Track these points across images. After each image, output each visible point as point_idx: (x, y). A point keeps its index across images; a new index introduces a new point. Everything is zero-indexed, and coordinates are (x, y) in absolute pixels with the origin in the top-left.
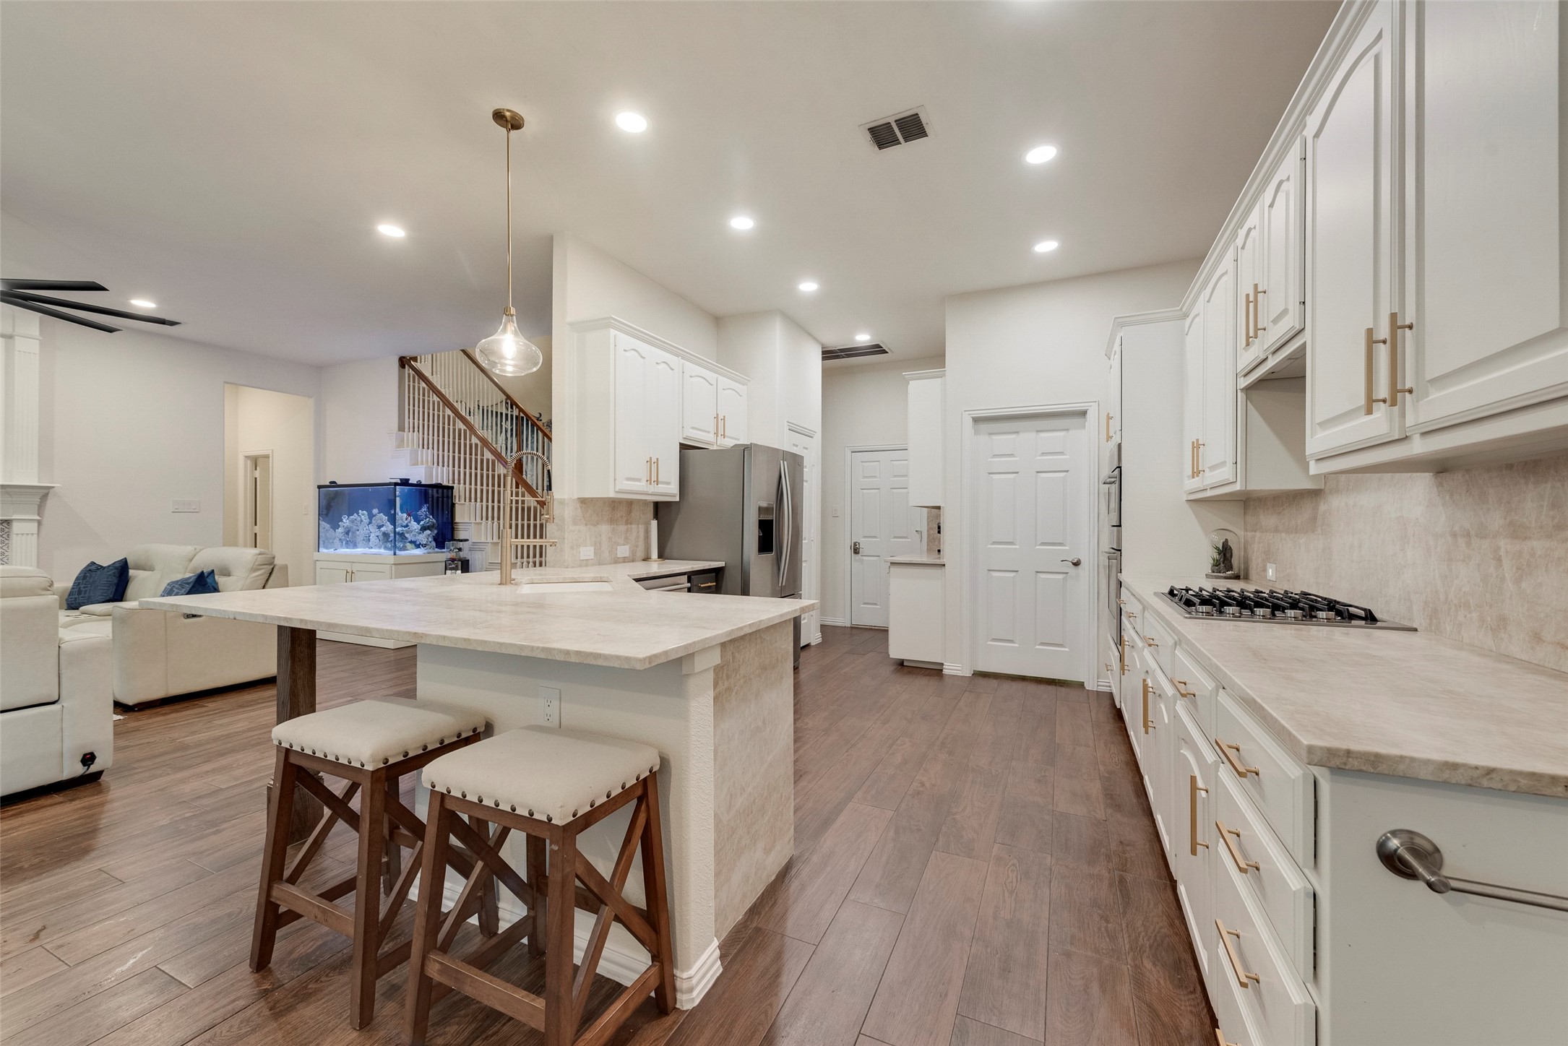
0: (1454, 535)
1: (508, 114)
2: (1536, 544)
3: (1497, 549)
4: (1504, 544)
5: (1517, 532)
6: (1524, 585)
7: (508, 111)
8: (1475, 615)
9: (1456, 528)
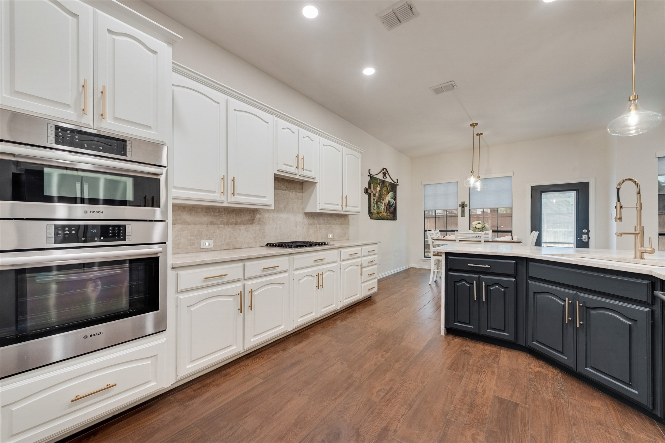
0: (309, 224)
2: (322, 225)
3: (317, 226)
4: (318, 226)
5: (319, 224)
6: (320, 231)
8: (313, 237)
9: (309, 223)
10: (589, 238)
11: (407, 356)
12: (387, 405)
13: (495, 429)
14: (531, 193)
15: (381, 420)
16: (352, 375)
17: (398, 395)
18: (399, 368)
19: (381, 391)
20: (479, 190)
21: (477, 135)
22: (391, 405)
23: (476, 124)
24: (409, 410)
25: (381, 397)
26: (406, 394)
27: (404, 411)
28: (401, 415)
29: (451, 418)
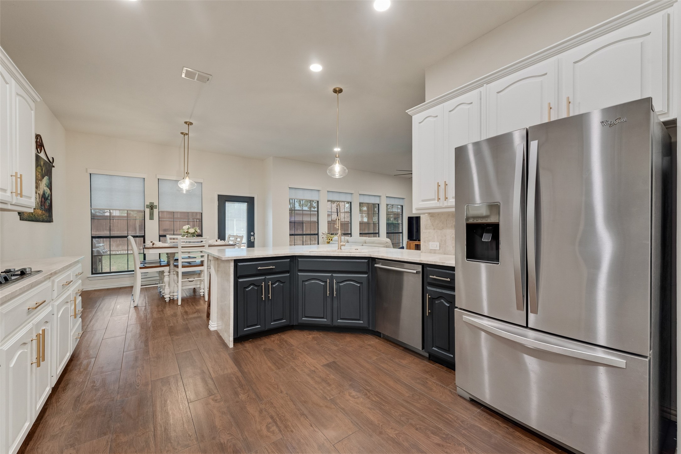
1: (338, 89)
7: (337, 88)
10: (254, 239)
11: (237, 383)
12: (292, 431)
13: (350, 383)
14: (218, 201)
15: (307, 445)
16: (221, 444)
17: (284, 416)
18: (248, 397)
19: (270, 427)
20: (184, 192)
21: (182, 134)
22: (294, 428)
23: (191, 124)
24: (308, 418)
25: (278, 432)
26: (287, 410)
27: (307, 422)
28: (311, 427)
29: (330, 397)
